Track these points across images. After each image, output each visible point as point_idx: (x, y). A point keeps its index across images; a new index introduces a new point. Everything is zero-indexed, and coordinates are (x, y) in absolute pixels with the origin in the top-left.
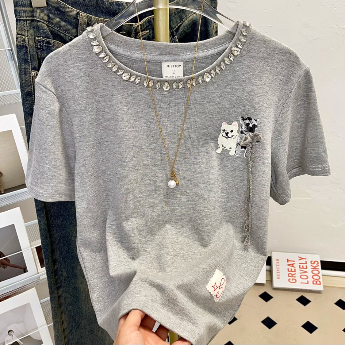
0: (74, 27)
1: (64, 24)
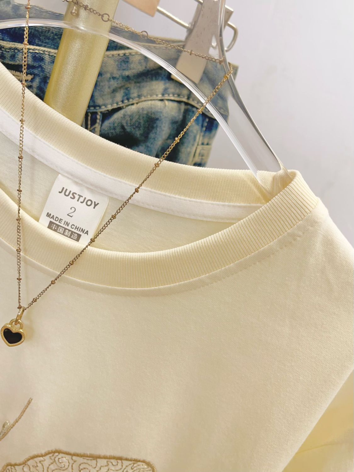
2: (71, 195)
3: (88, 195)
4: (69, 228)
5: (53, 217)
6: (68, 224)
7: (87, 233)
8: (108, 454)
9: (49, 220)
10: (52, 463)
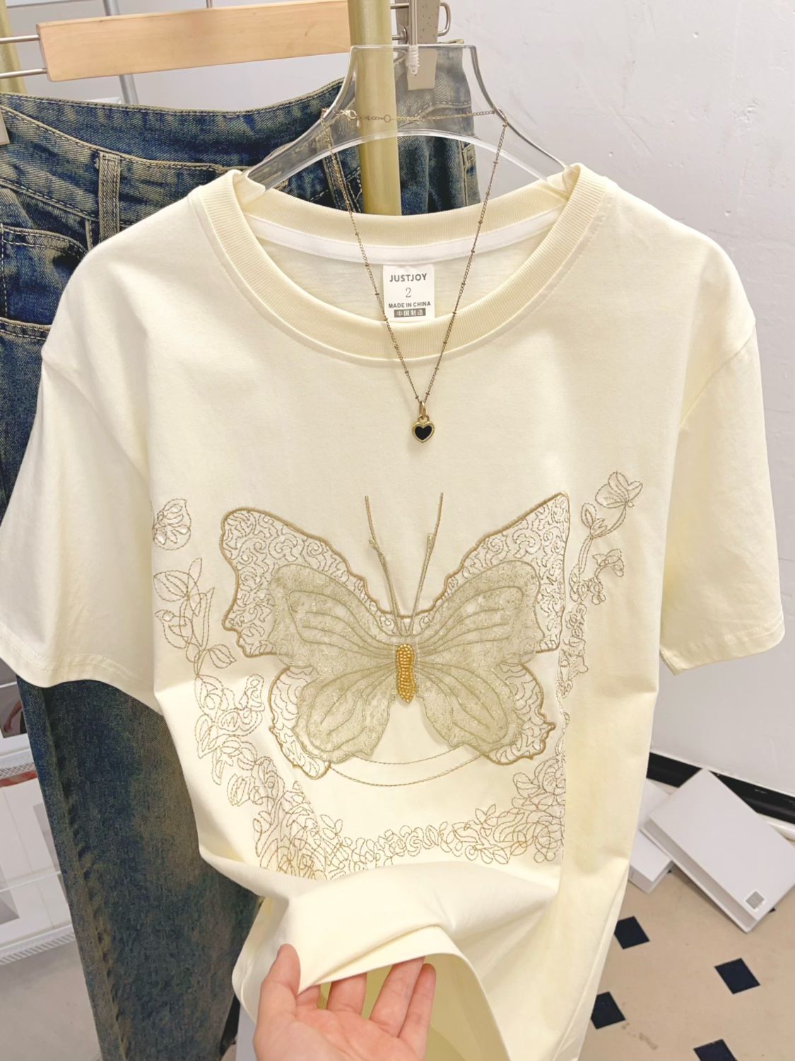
0: (86, 190)
1: (59, 184)
2: (401, 279)
3: (414, 272)
4: (413, 307)
5: (395, 306)
6: (410, 305)
7: (429, 304)
8: (533, 505)
9: (393, 310)
10: (487, 552)
